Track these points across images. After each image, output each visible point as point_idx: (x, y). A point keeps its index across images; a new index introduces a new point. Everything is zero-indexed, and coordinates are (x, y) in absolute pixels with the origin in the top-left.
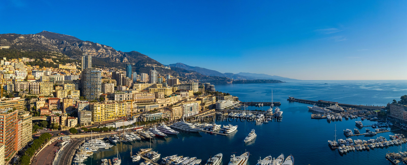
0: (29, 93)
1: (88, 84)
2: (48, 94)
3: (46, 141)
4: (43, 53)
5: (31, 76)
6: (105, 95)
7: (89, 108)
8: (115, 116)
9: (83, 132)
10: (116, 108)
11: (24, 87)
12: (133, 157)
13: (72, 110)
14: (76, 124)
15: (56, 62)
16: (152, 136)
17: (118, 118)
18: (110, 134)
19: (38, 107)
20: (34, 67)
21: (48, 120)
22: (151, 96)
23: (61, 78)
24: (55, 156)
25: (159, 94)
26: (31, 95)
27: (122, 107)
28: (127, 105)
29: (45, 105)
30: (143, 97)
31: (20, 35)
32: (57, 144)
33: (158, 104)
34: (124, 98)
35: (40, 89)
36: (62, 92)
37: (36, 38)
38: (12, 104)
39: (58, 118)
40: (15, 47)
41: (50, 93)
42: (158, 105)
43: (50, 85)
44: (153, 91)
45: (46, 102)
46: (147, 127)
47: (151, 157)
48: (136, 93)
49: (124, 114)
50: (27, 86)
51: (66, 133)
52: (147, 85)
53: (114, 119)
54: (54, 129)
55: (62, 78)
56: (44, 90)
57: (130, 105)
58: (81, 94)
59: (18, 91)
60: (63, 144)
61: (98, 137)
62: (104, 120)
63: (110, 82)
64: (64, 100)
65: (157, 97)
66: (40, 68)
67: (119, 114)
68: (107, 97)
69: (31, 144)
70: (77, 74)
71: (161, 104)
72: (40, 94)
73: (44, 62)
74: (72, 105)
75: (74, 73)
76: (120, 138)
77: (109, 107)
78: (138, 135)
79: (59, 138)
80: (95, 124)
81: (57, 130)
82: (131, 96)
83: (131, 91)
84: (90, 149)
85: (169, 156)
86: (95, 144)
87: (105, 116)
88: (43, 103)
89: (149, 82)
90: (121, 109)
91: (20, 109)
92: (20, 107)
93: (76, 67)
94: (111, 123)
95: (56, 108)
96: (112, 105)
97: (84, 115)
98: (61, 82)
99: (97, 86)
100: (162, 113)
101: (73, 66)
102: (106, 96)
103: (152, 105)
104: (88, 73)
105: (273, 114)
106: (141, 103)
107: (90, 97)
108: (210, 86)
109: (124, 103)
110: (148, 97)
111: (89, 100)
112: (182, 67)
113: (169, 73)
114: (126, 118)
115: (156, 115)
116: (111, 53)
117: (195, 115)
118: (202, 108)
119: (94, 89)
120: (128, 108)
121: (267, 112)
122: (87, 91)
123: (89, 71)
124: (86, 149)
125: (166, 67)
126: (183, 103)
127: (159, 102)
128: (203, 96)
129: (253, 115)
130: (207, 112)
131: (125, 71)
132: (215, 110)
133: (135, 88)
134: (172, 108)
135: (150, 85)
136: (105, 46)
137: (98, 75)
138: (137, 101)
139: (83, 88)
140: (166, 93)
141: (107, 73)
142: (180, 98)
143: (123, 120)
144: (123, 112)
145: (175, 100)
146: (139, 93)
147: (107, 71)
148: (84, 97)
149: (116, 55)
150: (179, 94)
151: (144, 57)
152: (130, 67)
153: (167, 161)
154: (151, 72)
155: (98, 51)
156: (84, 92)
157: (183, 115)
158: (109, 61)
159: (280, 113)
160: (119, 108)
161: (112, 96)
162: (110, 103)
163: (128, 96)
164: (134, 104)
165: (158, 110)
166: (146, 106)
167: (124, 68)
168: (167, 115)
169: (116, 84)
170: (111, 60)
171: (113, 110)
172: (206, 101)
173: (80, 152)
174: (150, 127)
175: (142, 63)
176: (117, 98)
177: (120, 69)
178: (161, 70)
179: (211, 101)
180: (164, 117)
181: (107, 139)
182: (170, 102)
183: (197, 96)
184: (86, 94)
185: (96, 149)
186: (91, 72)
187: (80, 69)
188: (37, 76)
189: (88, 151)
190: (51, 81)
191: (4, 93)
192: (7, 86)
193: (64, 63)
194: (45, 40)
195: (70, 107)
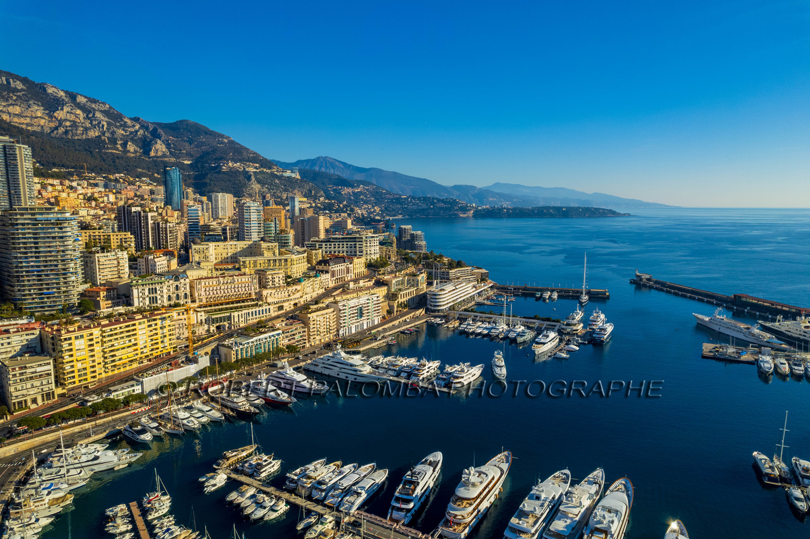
1: (28, 262)
6: (98, 292)
7: (43, 348)
8: (140, 356)
9: (25, 432)
10: (138, 332)
12: (204, 479)
16: (256, 406)
17: (150, 360)
18: (128, 416)
22: (245, 283)
25: (270, 277)
27: (159, 326)
28: (175, 316)
30: (223, 287)
33: (269, 304)
34: (162, 296)
42: (268, 307)
44: (252, 265)
46: (240, 374)
47: (255, 471)
48: (202, 278)
49: (167, 346)
52: (233, 247)
53: (135, 365)
57: (185, 316)
61: (85, 434)
62: (104, 375)
63: (114, 243)
65: (263, 285)
67: (152, 350)
68: (108, 298)
71: (277, 303)
76: (160, 424)
77: (116, 334)
78: (213, 408)
80: (71, 392)
82: (185, 288)
83: (185, 272)
84: (60, 486)
85: (303, 466)
86: (79, 465)
89: (239, 235)
90: (157, 334)
94: (127, 381)
96: (127, 326)
97: (22, 374)
99: (64, 265)
102: (103, 294)
103: (250, 311)
104: (23, 224)
105: (584, 332)
106: (218, 305)
107: (42, 303)
108: (412, 235)
109: (164, 316)
110: (236, 286)
111: (37, 314)
112: (334, 169)
113: (296, 191)
114: (175, 358)
115: (264, 341)
116: (105, 124)
117: (370, 329)
118: (389, 306)
119: (53, 274)
120: (177, 326)
121: (568, 325)
122: (26, 283)
123: (25, 216)
124: (44, 489)
125: (288, 174)
126: (338, 298)
127: (270, 300)
128: (392, 272)
129: (526, 331)
130: (404, 319)
131: (159, 184)
132: (424, 312)
133: (197, 258)
134: (309, 315)
135: (241, 245)
136: (81, 99)
137: (64, 230)
138: (204, 301)
139: (6, 274)
140: (288, 271)
141: (96, 195)
142: (330, 282)
143: (165, 366)
144: (162, 342)
145: (316, 289)
146: (210, 275)
147: (96, 185)
148: (15, 305)
149: (123, 130)
150: (327, 272)
151: (219, 140)
152: (175, 175)
153: (299, 479)
154: (243, 206)
155: (55, 114)
156: (13, 286)
157: (338, 331)
158: (100, 149)
159: (605, 330)
160: (151, 331)
161: (122, 292)
162: (118, 322)
163: (177, 288)
164: (198, 312)
165: (270, 324)
166: (232, 314)
167: (156, 175)
168: (294, 335)
169: (133, 250)
170: (108, 148)
171: (130, 341)
172: (400, 287)
173: (24, 509)
174: (249, 375)
175: (215, 159)
176: (141, 299)
177: (144, 179)
178: (272, 181)
179: (413, 286)
180: (286, 342)
181: (119, 432)
182: (301, 297)
183: (375, 271)
184: (24, 295)
185: (81, 478)
186: (36, 219)
189: (54, 495)
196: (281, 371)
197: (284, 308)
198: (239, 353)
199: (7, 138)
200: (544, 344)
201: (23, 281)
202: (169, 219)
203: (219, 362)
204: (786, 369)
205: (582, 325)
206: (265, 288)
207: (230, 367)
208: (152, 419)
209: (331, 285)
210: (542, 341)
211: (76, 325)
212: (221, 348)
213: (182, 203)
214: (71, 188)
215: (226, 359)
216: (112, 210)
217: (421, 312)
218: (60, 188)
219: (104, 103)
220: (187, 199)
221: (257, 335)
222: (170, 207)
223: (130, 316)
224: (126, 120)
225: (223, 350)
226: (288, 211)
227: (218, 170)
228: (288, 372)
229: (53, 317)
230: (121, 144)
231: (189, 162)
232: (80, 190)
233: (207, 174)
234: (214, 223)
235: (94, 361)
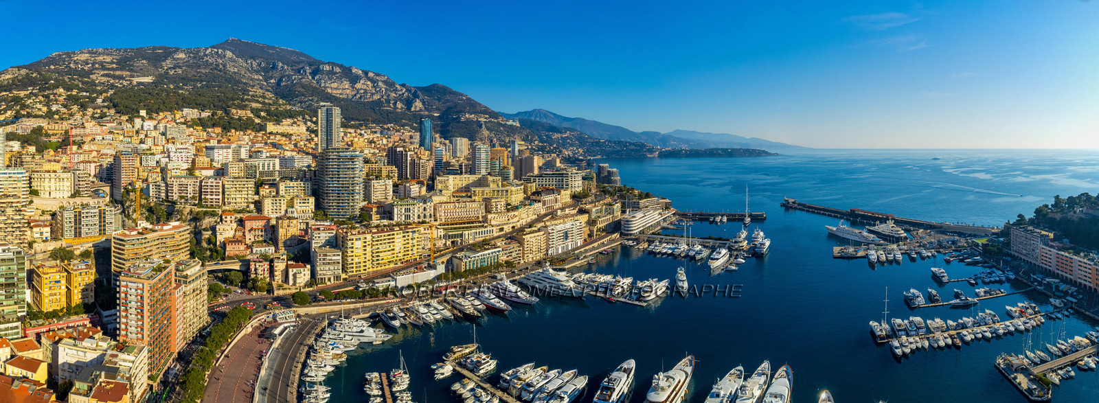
0: (199, 205)
1: (333, 184)
2: (243, 204)
3: (240, 327)
4: (230, 95)
5: (203, 160)
6: (372, 209)
7: (336, 243)
8: (395, 258)
9: (323, 300)
10: (396, 240)
11: (187, 190)
12: (435, 367)
13: (298, 244)
14: (306, 280)
15: (259, 117)
16: (479, 311)
17: (402, 263)
18: (385, 303)
19: (220, 238)
20: (210, 130)
21: (244, 269)
22: (474, 208)
23: (271, 165)
24: (260, 367)
25: (494, 204)
26: (204, 209)
27: (410, 237)
28: (423, 231)
29: (235, 231)
30: (458, 211)
31: (177, 50)
32: (265, 333)
33: (492, 226)
34: (414, 215)
35: (223, 193)
36: (274, 202)
37: (213, 57)
38: (160, 241)
39: (266, 265)
40: (167, 78)
41: (247, 203)
42: (491, 229)
43: (246, 186)
44: (480, 194)
45: (238, 225)
46: (468, 282)
47: (475, 367)
48: (443, 203)
49: (415, 254)
50: (194, 188)
51: (285, 302)
52: (467, 179)
53: (392, 265)
54: (257, 292)
55: (274, 164)
56: (232, 196)
57: (429, 231)
58: (318, 206)
59: (175, 199)
60: (277, 331)
61: (356, 311)
62: (371, 270)
63: (384, 174)
64: (280, 221)
65: (488, 210)
66: (223, 132)
67: (404, 255)
68: (377, 213)
69: (206, 332)
70: (309, 145)
71: (499, 225)
72: (224, 204)
73: (232, 118)
74: (298, 233)
75: (302, 143)
76: (406, 315)
77: (381, 240)
78: (446, 308)
79: (268, 317)
80: (351, 278)
81: (265, 293)
82: (430, 210)
83: (431, 197)
84: (339, 346)
85: (515, 368)
86: (351, 334)
87: (373, 261)
88: (232, 229)
89: (472, 171)
90: (408, 243)
91: (180, 249)
92: (180, 245)
93: (305, 128)
94: (386, 277)
95: (261, 239)
96: (389, 235)
97: (324, 259)
98: (271, 173)
99: (353, 187)
100: (501, 249)
101: (299, 125)
102: (374, 210)
103: (478, 231)
104: (333, 159)
105: (748, 247)
106: (453, 224)
107: (339, 212)
108: (609, 172)
109: (414, 229)
110: (468, 211)
111: (335, 219)
112: (546, 118)
113: (516, 136)
114: (420, 263)
115: (487, 256)
116: (384, 90)
117: (574, 250)
118: (590, 231)
119: (346, 194)
120: (423, 238)
121: (736, 242)
122: (331, 198)
123: (334, 154)
124: (330, 344)
125: (510, 122)
126: (548, 223)
127: (493, 223)
128: (592, 202)
129: (703, 249)
130: (602, 241)
131: (416, 131)
132: (618, 236)
133: (439, 187)
134: (524, 237)
135: (473, 178)
136: (371, 75)
137: (355, 163)
138: (443, 220)
139: (321, 191)
140: (509, 200)
141: (375, 139)
142: (542, 210)
143: (412, 269)
144: (412, 250)
145: (530, 215)
146: (448, 201)
147: (376, 132)
148: (324, 212)
149: (395, 93)
150: (539, 201)
151: (459, 98)
152: (428, 124)
153: (511, 380)
154: (475, 148)
155: (356, 86)
156: (324, 199)
157: (547, 251)
158: (380, 107)
159: (764, 244)
160: (405, 241)
161: (387, 209)
162: (383, 231)
163: (425, 209)
164: (438, 228)
165: (493, 242)
166: (464, 233)
167: (414, 125)
168: (511, 252)
169: (396, 179)
170: (385, 107)
171: (390, 247)
172: (599, 214)
173: (318, 355)
174: (475, 283)
175: (456, 112)
176: (399, 216)
177: (406, 128)
178: (498, 128)
179: (610, 213)
180: (505, 258)
181: (378, 315)
182: (518, 221)
183: (578, 201)
184: (329, 206)
185: (352, 344)
186: (339, 156)
187: (315, 132)
188: (216, 159)
189: (336, 351)
190: (250, 173)
191: (143, 202)
192: (148, 186)
193: (277, 118)
194: (234, 61)
195: (293, 238)
196: (500, 282)
197: (505, 230)
198: (468, 264)
199: (329, 104)
200: (717, 259)
202: (422, 157)
203: (452, 270)
204: (883, 258)
205: (746, 242)
206: (490, 213)
207: (460, 276)
208: (400, 309)
209: (543, 212)
210: (716, 257)
211: (357, 230)
212: (454, 259)
213: (431, 145)
214: (361, 134)
215: (457, 269)
216: (384, 150)
217: (616, 235)
218: (354, 135)
219: (384, 77)
220: (435, 142)
221: (482, 251)
222: (423, 148)
223: (391, 228)
224: (397, 86)
225: (455, 261)
226: (510, 152)
227: (458, 120)
228: (506, 284)
229: (343, 223)
230: (393, 104)
231: (438, 115)
232: (366, 136)
233: (450, 124)
234: (454, 161)
235: (365, 258)
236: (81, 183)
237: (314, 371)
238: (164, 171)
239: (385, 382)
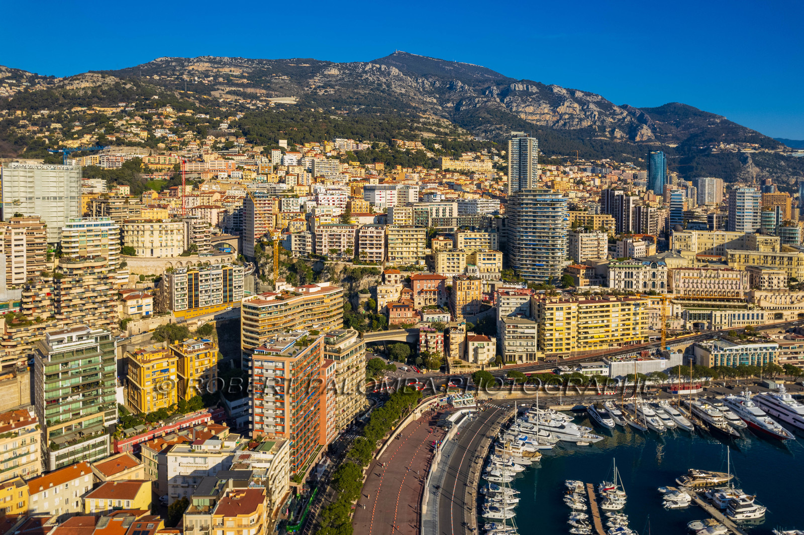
0: (356, 261)
1: (527, 236)
2: (411, 260)
3: (406, 412)
4: (395, 122)
5: (360, 204)
6: (578, 270)
7: (531, 312)
8: (610, 338)
10: (612, 314)
11: (340, 242)
12: (664, 491)
13: (481, 312)
14: (491, 357)
15: (432, 150)
16: (736, 428)
17: (620, 345)
19: (382, 302)
20: (370, 166)
21: (411, 340)
22: (732, 278)
23: (448, 211)
24: (430, 462)
25: (766, 277)
26: (362, 266)
27: (632, 312)
28: (650, 304)
29: (401, 293)
30: (704, 281)
31: (327, 64)
32: (437, 420)
33: (762, 309)
34: (638, 282)
35: (386, 246)
36: (451, 257)
37: (374, 75)
38: (305, 307)
39: (440, 337)
40: (314, 100)
41: (416, 258)
42: (760, 312)
43: (415, 237)
44: (742, 260)
45: (405, 286)
46: (718, 384)
48: (681, 269)
49: (638, 334)
50: (349, 239)
52: (720, 237)
53: (605, 347)
54: (428, 369)
55: (451, 210)
56: (398, 249)
57: (660, 306)
58: (507, 264)
59: (324, 253)
60: (453, 418)
61: (556, 401)
62: (576, 349)
63: (596, 224)
64: (458, 282)
65: (755, 284)
66: (386, 168)
67: (623, 335)
68: (586, 276)
69: (363, 417)
70: (495, 186)
71: (774, 309)
72: (388, 260)
73: (398, 152)
74: (481, 297)
75: (487, 183)
76: (623, 414)
77: (591, 312)
78: (682, 413)
79: (442, 400)
80: (548, 358)
81: (438, 371)
82: (663, 277)
83: (663, 259)
84: (532, 441)
86: (548, 428)
87: (579, 338)
88: (397, 291)
89: (729, 225)
90: (629, 319)
91: (331, 317)
92: (331, 311)
93: (490, 165)
94: (596, 361)
95: (433, 303)
96: (602, 306)
97: (514, 332)
98: (447, 221)
99: (554, 241)
100: (777, 345)
101: (483, 161)
102: (582, 272)
103: (737, 313)
104: (527, 204)
106: (697, 300)
107: (534, 273)
109: (638, 302)
110: (721, 282)
111: (529, 282)
114: (645, 348)
115: (753, 351)
116: (596, 113)
119: (544, 249)
120: (651, 315)
122: (524, 254)
123: (529, 197)
124: (520, 439)
125: (799, 153)
127: (763, 304)
131: (642, 169)
133: (677, 246)
135: (730, 236)
136: (579, 94)
137: (556, 210)
138: (682, 293)
139: (512, 245)
140: (793, 272)
141: (584, 179)
143: (634, 355)
144: (634, 329)
146: (690, 266)
147: (585, 170)
148: (515, 272)
149: (612, 118)
151: (709, 121)
152: (660, 158)
154: (735, 192)
155: (558, 110)
156: (515, 256)
158: (591, 137)
160: (624, 315)
161: (600, 272)
162: (593, 301)
163: (654, 275)
164: (674, 303)
165: (762, 333)
166: (714, 313)
167: (640, 159)
168: (796, 353)
169: (613, 232)
170: (598, 136)
171: (603, 321)
173: (505, 450)
174: (730, 387)
175: (704, 141)
176: (617, 282)
177: (628, 163)
178: (775, 163)
180: (784, 359)
181: (584, 409)
184: (522, 265)
185: (550, 441)
186: (536, 200)
187: (504, 169)
188: (377, 202)
189: (527, 448)
190: (420, 220)
191: (283, 257)
192: (289, 237)
193: (455, 152)
194: (401, 80)
195: (474, 303)
196: (774, 394)
197: (784, 317)
198: (719, 358)
199: (522, 133)
201: (522, 252)
202: (651, 204)
203: (694, 363)
206: (759, 288)
207: (706, 373)
208: (616, 406)
211: (558, 297)
212: (697, 349)
213: (665, 188)
214: (565, 173)
215: (702, 362)
216: (597, 193)
218: (555, 173)
219: (597, 95)
220: (671, 183)
221: (743, 343)
222: (652, 192)
223: (605, 297)
224: (615, 108)
225: (699, 352)
226: (797, 198)
227: (707, 152)
228: (784, 398)
229: (540, 287)
230: (609, 132)
231: (675, 146)
232: (572, 175)
233: (694, 157)
234: (699, 210)
235: (569, 334)
236: (197, 235)
237: (498, 470)
238: (310, 218)
239: (592, 496)
